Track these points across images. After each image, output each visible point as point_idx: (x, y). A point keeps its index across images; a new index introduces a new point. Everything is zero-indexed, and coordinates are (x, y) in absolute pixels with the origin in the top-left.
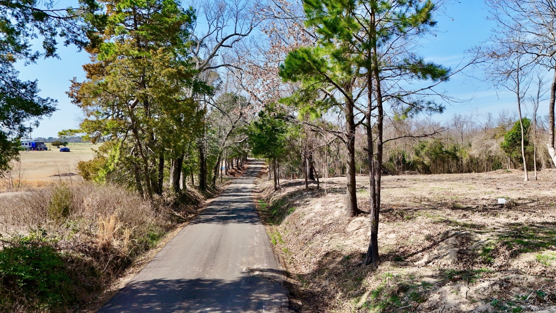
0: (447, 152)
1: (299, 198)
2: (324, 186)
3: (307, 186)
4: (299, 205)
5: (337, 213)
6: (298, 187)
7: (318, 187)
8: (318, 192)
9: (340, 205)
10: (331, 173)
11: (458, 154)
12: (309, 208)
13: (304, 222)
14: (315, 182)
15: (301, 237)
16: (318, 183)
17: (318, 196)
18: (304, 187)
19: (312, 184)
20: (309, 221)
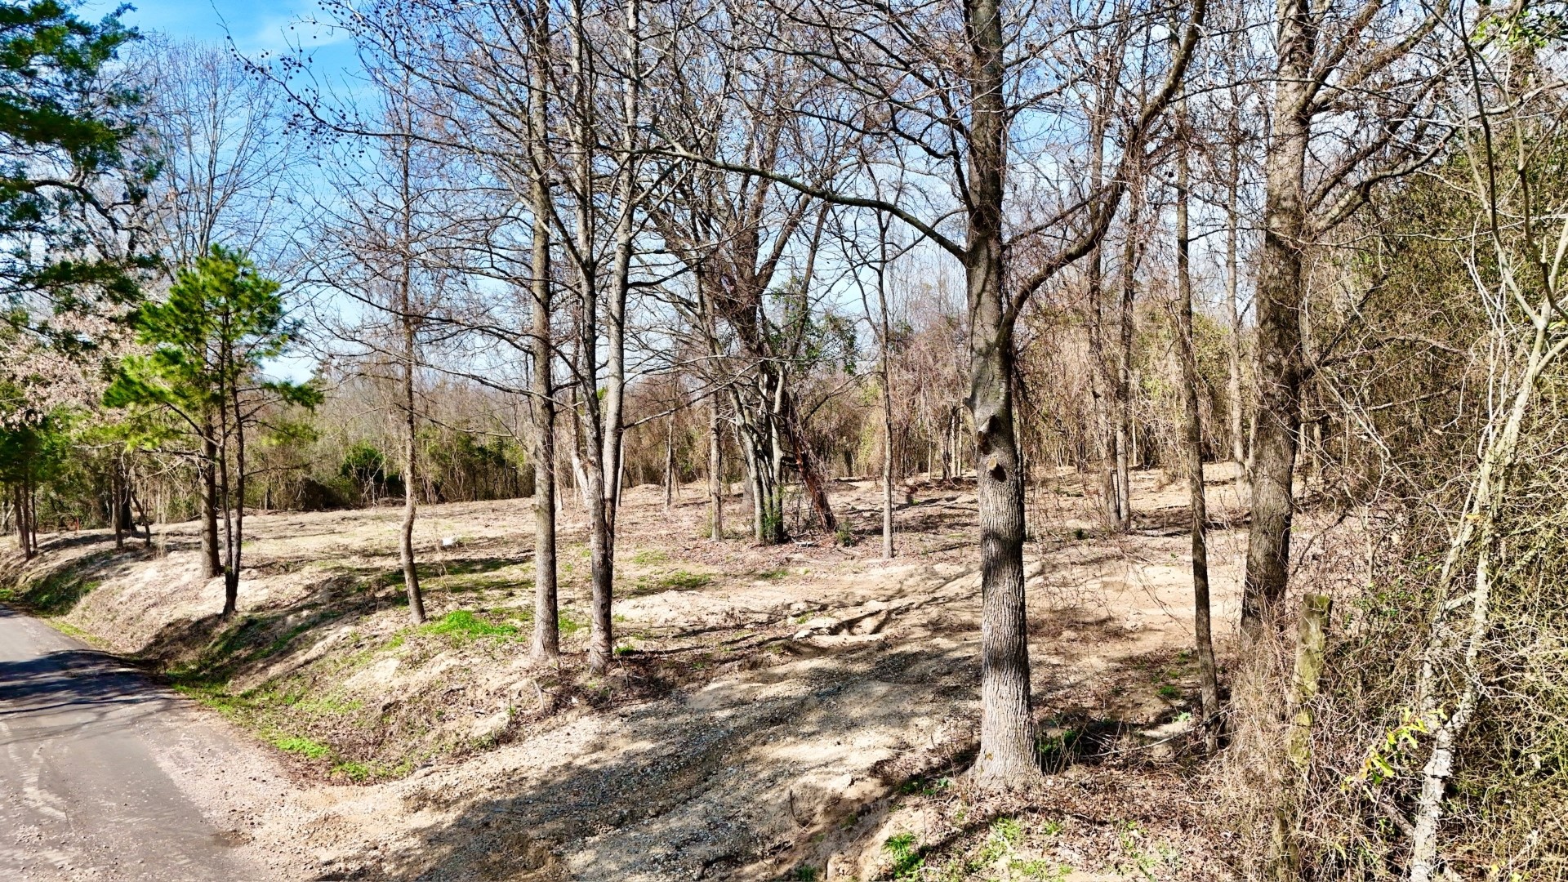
0: (482, 450)
1: (105, 566)
2: (160, 541)
3: (120, 543)
4: (107, 577)
5: (187, 578)
6: (93, 546)
7: (148, 543)
8: (148, 551)
9: (192, 566)
10: (174, 514)
11: (507, 454)
12: (131, 577)
13: (124, 599)
14: (138, 535)
15: (119, 620)
16: (148, 535)
17: (149, 558)
18: (112, 545)
19: (130, 539)
20: (133, 596)
